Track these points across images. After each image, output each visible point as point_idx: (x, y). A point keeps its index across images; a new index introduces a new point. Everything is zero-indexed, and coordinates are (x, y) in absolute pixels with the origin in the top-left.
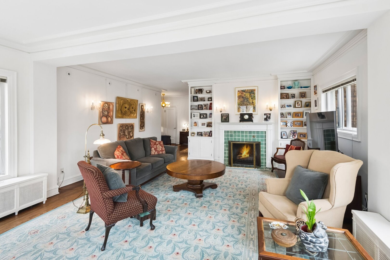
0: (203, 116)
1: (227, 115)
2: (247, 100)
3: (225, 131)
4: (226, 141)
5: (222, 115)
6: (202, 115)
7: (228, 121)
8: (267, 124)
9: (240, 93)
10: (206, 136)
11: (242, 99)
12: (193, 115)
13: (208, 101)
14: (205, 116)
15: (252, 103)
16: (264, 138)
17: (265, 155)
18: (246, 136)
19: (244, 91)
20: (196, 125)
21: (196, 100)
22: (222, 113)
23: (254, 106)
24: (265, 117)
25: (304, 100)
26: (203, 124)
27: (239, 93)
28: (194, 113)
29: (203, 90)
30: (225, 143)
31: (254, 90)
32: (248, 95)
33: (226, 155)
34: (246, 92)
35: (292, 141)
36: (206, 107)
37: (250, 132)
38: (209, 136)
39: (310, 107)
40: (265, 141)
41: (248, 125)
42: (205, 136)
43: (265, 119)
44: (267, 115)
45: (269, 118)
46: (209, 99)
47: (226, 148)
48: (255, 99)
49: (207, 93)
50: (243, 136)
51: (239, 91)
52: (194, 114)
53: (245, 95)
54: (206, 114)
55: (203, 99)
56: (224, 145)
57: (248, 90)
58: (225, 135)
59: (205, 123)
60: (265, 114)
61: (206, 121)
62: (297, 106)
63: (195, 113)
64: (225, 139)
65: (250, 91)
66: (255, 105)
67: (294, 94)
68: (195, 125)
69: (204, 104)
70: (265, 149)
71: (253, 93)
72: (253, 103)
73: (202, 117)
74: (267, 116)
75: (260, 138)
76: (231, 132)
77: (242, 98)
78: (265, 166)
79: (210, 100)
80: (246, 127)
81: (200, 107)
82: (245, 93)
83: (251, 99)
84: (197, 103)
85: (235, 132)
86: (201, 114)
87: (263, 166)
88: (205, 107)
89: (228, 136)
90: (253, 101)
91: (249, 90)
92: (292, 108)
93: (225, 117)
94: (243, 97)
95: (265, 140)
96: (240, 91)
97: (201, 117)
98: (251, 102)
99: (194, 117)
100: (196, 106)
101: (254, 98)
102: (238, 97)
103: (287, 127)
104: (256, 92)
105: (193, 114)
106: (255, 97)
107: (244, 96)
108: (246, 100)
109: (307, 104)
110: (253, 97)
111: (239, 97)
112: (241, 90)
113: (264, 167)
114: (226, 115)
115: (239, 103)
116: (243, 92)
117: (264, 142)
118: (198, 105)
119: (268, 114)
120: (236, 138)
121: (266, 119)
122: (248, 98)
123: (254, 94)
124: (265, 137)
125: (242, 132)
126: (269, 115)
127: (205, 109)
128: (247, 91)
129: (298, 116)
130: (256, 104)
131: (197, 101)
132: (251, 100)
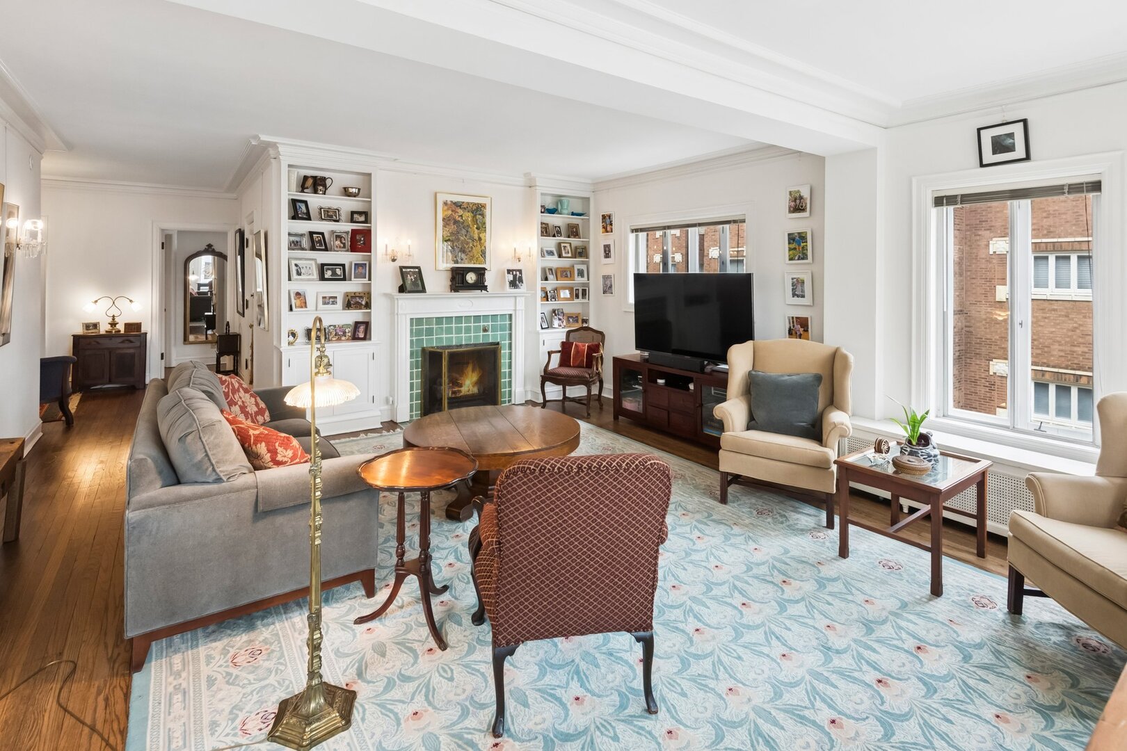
0: (334, 273)
1: (417, 270)
2: (467, 231)
3: (412, 319)
4: (415, 349)
5: (404, 270)
6: (329, 269)
7: (423, 290)
8: (515, 297)
9: (448, 209)
10: (343, 338)
11: (453, 227)
12: (294, 269)
13: (352, 221)
14: (339, 271)
15: (477, 239)
16: (508, 332)
17: (510, 373)
18: (468, 330)
19: (460, 206)
20: (303, 305)
21: (304, 213)
22: (399, 263)
23: (483, 248)
24: (511, 277)
25: (575, 241)
26: (329, 300)
27: (446, 208)
28: (297, 262)
29: (328, 182)
30: (412, 353)
31: (484, 206)
32: (468, 216)
33: (415, 392)
34: (465, 208)
35: (569, 333)
36: (341, 242)
37: (477, 318)
38: (355, 338)
39: (587, 257)
40: (510, 338)
41: (473, 300)
42: (339, 339)
43: (510, 283)
44: (514, 272)
45: (521, 280)
46: (355, 216)
47: (415, 370)
48: (485, 231)
49: (349, 196)
50: (459, 331)
51: (445, 203)
52: (296, 265)
53: (461, 216)
54: (343, 265)
55: (330, 215)
56: (409, 360)
57: (468, 203)
58: (411, 330)
59: (336, 297)
60: (509, 271)
61: (339, 289)
62: (564, 255)
63: (300, 259)
64: (412, 341)
65: (475, 207)
66: (485, 247)
67: (559, 227)
68: (298, 302)
69: (333, 232)
70: (510, 358)
71: (480, 214)
72: (480, 239)
73: (328, 274)
74: (515, 276)
75: (499, 333)
76: (429, 320)
77: (454, 223)
78: (510, 401)
79: (362, 219)
80: (466, 304)
81: (317, 242)
82: (460, 212)
83: (477, 228)
84: (303, 227)
85: (439, 320)
86: (323, 265)
87: (505, 402)
88: (338, 243)
89: (419, 333)
90: (481, 235)
91: (471, 203)
92: (556, 257)
93: (412, 277)
94: (456, 222)
95: (510, 335)
96: (449, 203)
97: (326, 276)
98: (476, 237)
99: (299, 274)
100: (302, 235)
101: (481, 227)
102: (444, 219)
103: (548, 300)
104: (487, 212)
105: (293, 262)
106: (484, 223)
107: (459, 219)
108: (464, 232)
109: (578, 250)
110: (480, 225)
111: (446, 221)
112: (452, 202)
113: (507, 404)
114: (412, 270)
115: (447, 238)
116: (457, 206)
117: (507, 342)
118: (311, 233)
119: (515, 270)
120: (442, 338)
121: (513, 284)
122: (468, 226)
123: (483, 215)
124: (511, 329)
125: (459, 319)
126: (518, 273)
127: (340, 247)
128: (465, 206)
129: (567, 277)
130: (487, 244)
131: (309, 218)
132: (476, 231)
